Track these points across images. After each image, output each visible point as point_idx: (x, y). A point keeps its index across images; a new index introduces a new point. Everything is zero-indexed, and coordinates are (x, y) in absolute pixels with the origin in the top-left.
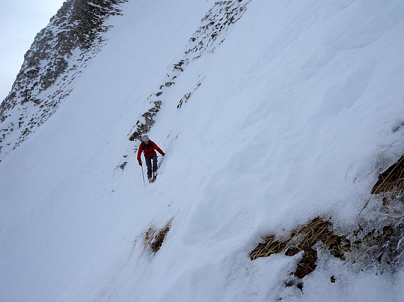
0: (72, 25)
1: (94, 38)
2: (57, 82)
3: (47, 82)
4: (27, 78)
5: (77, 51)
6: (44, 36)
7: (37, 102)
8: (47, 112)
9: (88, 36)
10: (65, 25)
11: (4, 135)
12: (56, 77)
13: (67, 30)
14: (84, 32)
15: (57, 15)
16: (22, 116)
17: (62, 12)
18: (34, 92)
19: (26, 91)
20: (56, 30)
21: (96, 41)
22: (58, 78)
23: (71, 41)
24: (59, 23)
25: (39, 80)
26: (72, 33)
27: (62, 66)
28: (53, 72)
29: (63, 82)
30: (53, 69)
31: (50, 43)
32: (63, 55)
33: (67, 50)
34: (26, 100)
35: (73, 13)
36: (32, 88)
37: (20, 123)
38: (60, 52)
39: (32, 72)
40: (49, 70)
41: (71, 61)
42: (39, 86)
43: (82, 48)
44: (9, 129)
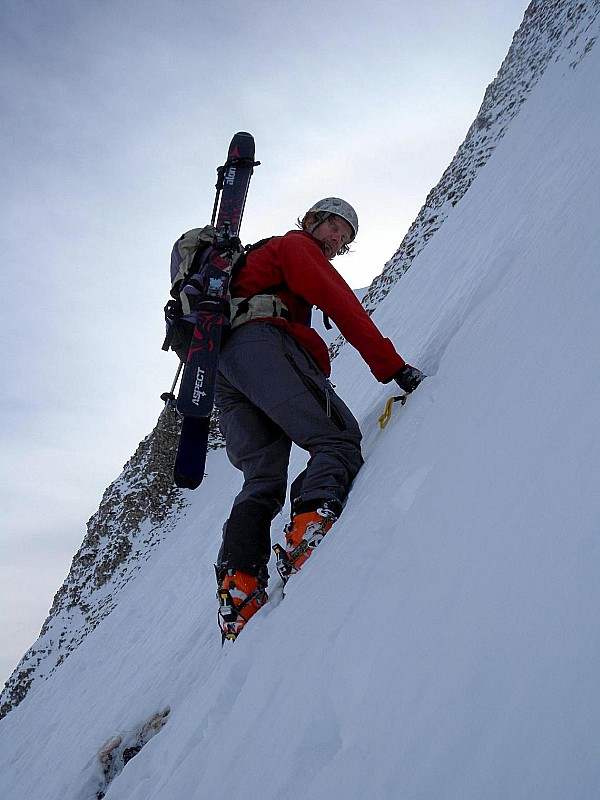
0: (143, 481)
1: (173, 502)
2: (113, 579)
3: (102, 580)
4: (81, 566)
5: (146, 525)
6: (110, 497)
7: (85, 608)
9: (165, 498)
10: (136, 481)
11: (39, 660)
12: (114, 568)
13: (137, 491)
14: (160, 492)
16: (65, 631)
17: (136, 458)
18: (85, 592)
19: (76, 588)
20: (125, 490)
21: (175, 506)
22: (116, 570)
23: (141, 508)
24: (130, 477)
25: (93, 572)
26: (143, 495)
27: (124, 549)
28: (110, 560)
29: (120, 579)
30: (112, 557)
31: (115, 509)
32: (127, 532)
33: (134, 525)
34: (74, 604)
35: (149, 461)
36: (84, 584)
37: (61, 641)
38: (124, 527)
39: (88, 557)
40: (107, 557)
41: (137, 543)
42: (91, 583)
43: (153, 520)
44: (47, 650)
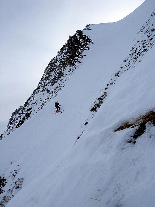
0: (66, 55)
1: (76, 61)
2: (58, 82)
3: (53, 82)
4: (45, 80)
5: (68, 68)
6: (54, 61)
7: (48, 91)
8: (52, 96)
9: (73, 60)
10: (63, 55)
11: (33, 106)
12: (57, 79)
13: (64, 58)
14: (72, 59)
15: (60, 51)
16: (41, 98)
17: (63, 49)
18: (48, 87)
19: (44, 86)
20: (59, 58)
21: (77, 63)
22: (59, 80)
23: (66, 63)
24: (61, 55)
25: (50, 81)
26: (66, 59)
27: (61, 74)
29: (60, 82)
30: (57, 76)
31: (56, 64)
32: (62, 69)
33: (64, 67)
34: (44, 90)
35: (67, 50)
36: (47, 85)
37: (40, 101)
38: (60, 68)
39: (47, 77)
40: (55, 76)
41: (65, 72)
42: (50, 84)
43: (70, 66)
44: (36, 103)
